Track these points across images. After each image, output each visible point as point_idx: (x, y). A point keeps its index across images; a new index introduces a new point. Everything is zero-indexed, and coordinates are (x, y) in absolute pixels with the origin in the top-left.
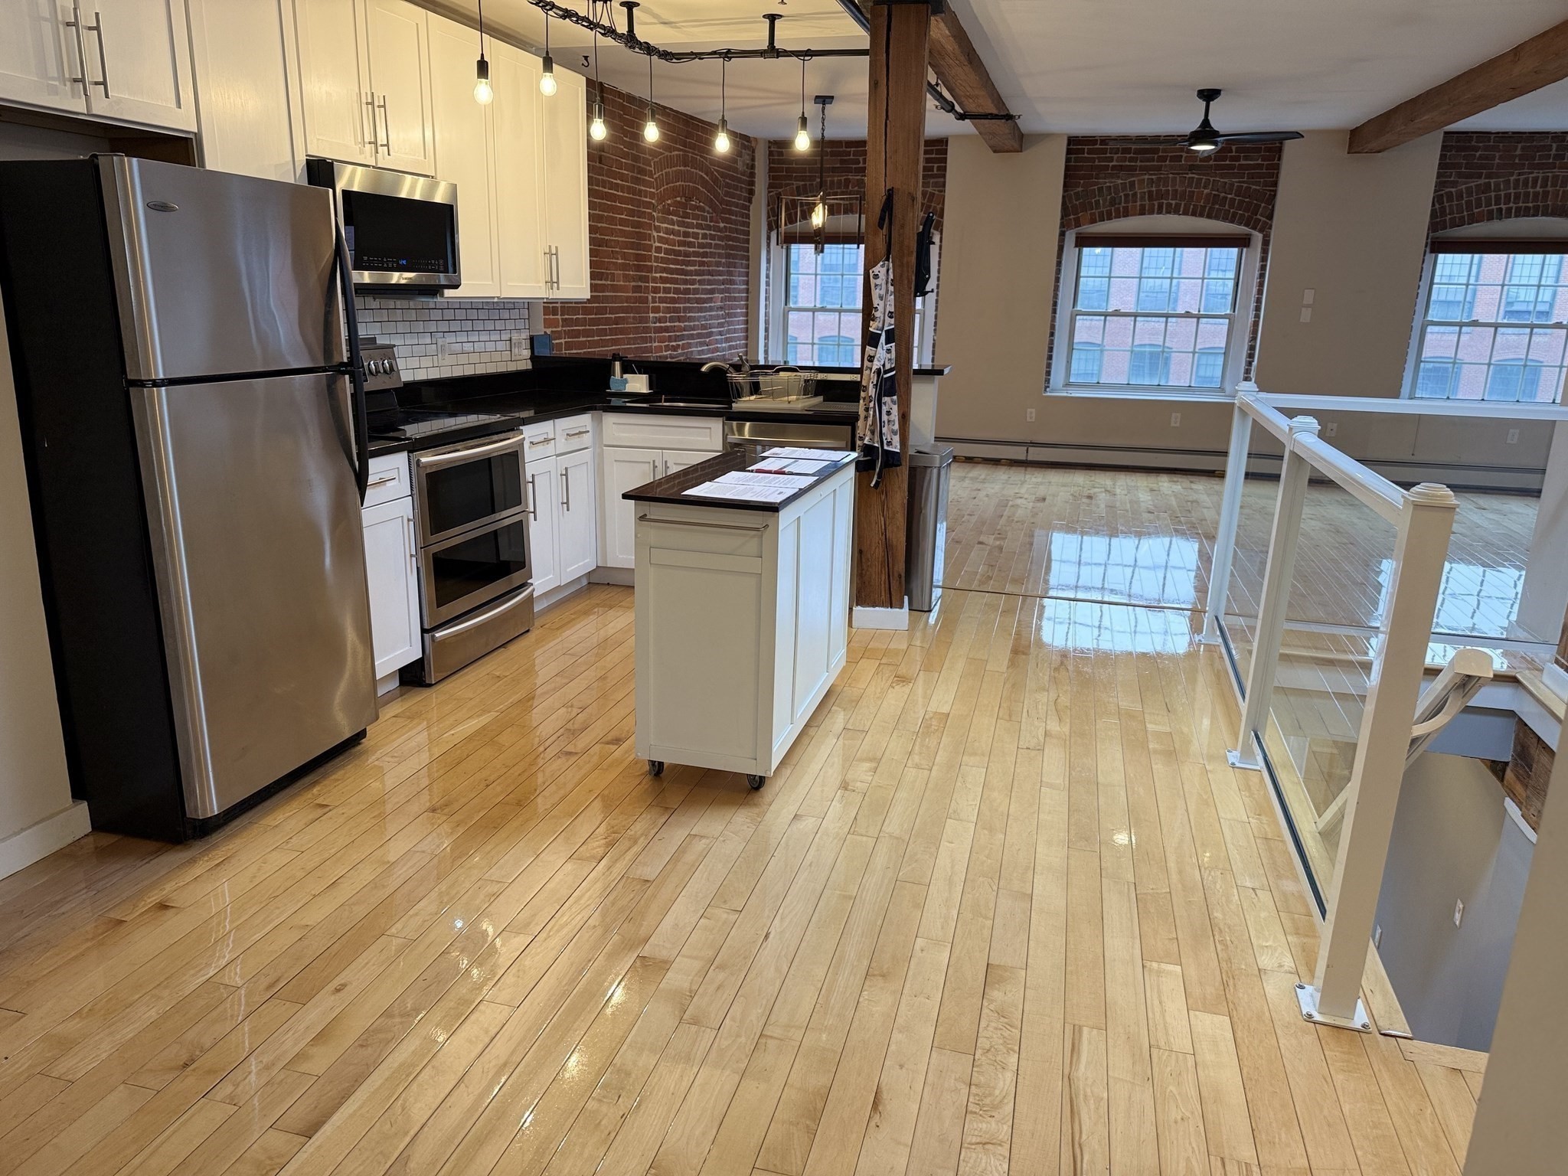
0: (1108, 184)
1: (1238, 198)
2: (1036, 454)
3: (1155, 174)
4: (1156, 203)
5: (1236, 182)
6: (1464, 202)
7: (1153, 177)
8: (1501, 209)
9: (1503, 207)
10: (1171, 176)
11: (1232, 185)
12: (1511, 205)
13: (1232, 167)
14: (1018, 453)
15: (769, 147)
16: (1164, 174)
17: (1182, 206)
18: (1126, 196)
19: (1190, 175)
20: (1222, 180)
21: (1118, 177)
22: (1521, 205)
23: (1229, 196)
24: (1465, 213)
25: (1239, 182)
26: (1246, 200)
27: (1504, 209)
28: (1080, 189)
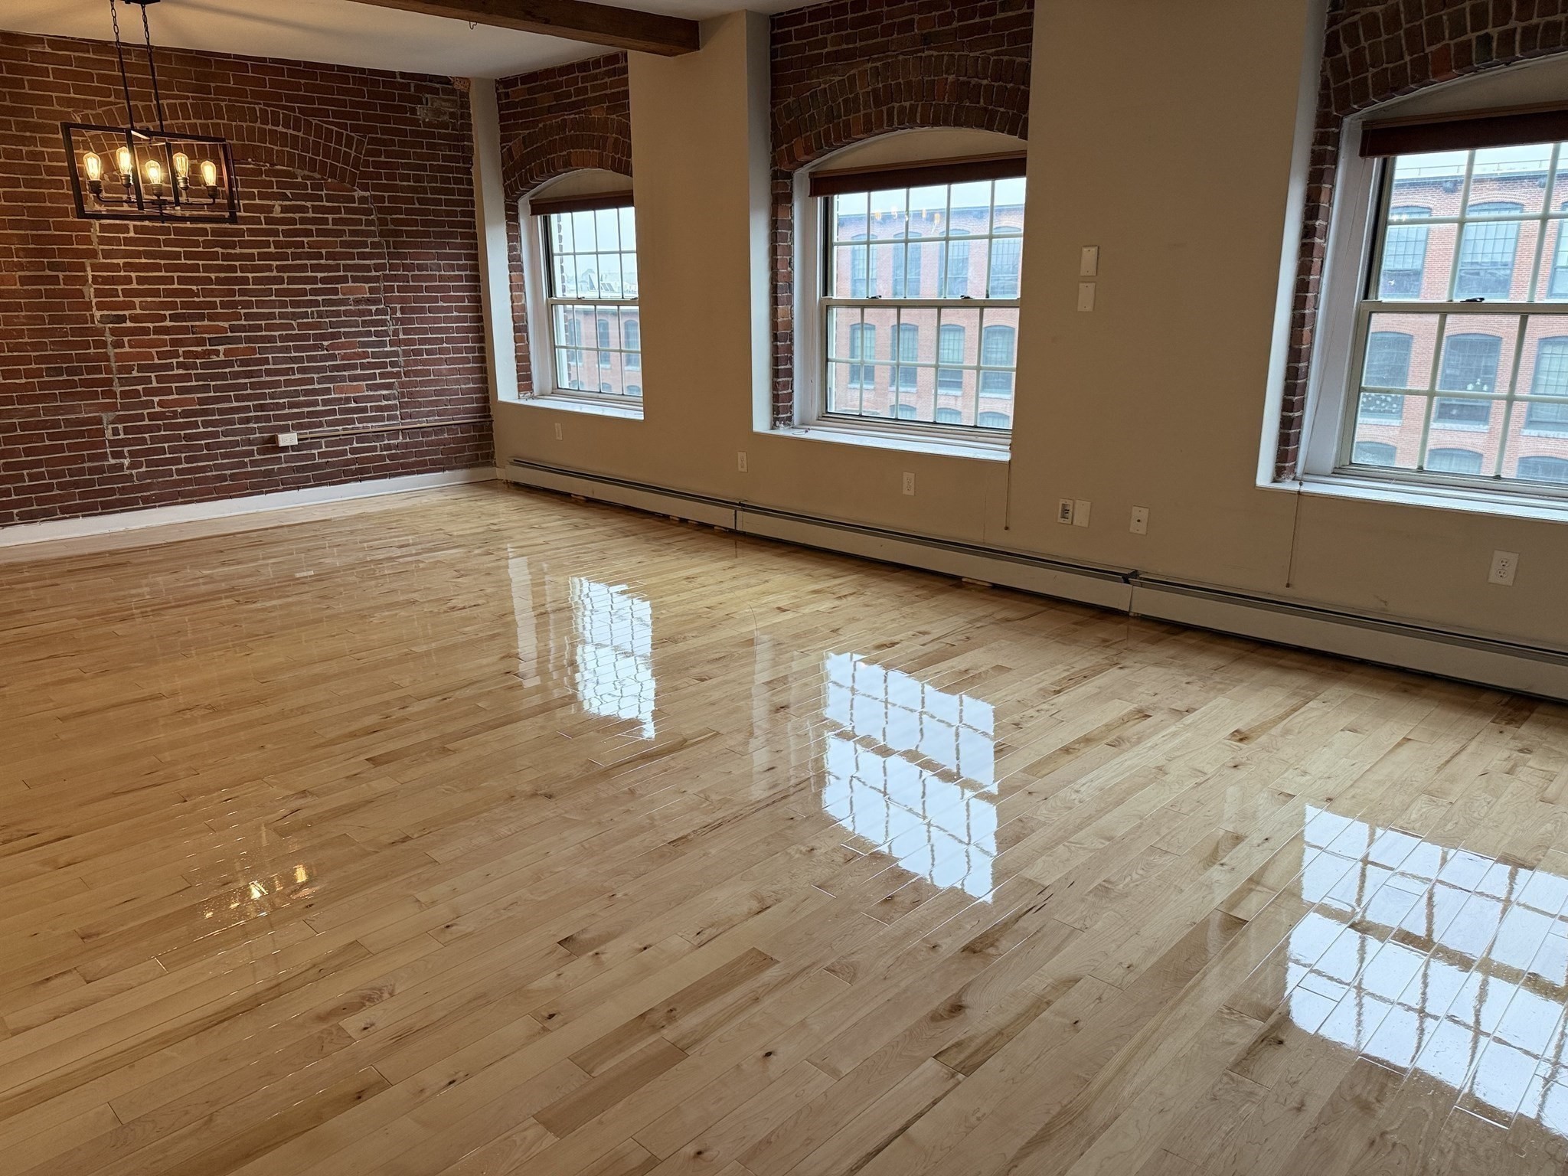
0: (823, 86)
1: (996, 84)
2: (749, 523)
3: (878, 60)
4: (884, 109)
5: (993, 54)
6: (1402, 32)
7: (879, 64)
8: (1487, 39)
9: (1494, 31)
10: (901, 57)
11: (987, 60)
12: (1513, 23)
13: (984, 28)
14: (722, 517)
15: (497, 89)
16: (892, 56)
17: (919, 109)
18: (846, 101)
19: (927, 53)
20: (972, 54)
21: (835, 72)
22: (1535, 20)
23: (985, 82)
24: (1407, 58)
25: (996, 54)
26: (1009, 86)
27: (1496, 37)
28: (791, 99)
